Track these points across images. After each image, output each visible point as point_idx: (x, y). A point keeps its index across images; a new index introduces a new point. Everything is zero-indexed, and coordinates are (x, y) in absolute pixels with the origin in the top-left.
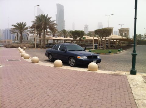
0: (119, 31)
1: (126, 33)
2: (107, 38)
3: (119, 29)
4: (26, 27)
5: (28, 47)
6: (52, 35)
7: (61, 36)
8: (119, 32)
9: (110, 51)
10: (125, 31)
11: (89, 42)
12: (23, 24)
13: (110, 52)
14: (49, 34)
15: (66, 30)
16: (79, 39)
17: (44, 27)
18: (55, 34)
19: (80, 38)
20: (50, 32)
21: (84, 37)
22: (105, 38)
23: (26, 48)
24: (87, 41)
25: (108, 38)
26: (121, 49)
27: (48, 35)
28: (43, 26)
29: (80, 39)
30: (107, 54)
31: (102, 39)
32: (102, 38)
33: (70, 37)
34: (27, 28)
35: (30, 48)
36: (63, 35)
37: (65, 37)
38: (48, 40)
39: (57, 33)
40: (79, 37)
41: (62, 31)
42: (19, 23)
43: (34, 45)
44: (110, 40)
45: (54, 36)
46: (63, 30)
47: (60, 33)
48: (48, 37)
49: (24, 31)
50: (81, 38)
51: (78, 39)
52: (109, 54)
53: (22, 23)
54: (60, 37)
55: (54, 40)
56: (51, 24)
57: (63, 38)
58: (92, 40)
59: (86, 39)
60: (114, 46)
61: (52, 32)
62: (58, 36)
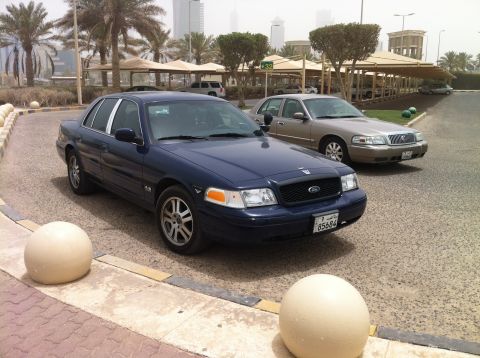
0: (391, 40)
1: (413, 49)
2: (358, 62)
3: (389, 34)
4: (46, 21)
5: (50, 101)
6: (152, 55)
7: (183, 56)
8: (390, 46)
10: (410, 41)
11: (286, 81)
12: (35, 9)
14: (136, 48)
15: (202, 35)
16: (246, 67)
17: (111, 20)
18: (162, 51)
19: (251, 63)
20: (141, 42)
21: (266, 59)
22: (351, 62)
23: (42, 106)
24: (279, 76)
25: (362, 62)
26: (413, 108)
27: (135, 53)
28: (106, 18)
29: (252, 69)
31: (338, 69)
32: (341, 65)
33: (216, 62)
34: (49, 25)
35: (59, 104)
36: (191, 55)
37: (198, 63)
38: (132, 73)
39: (169, 46)
40: (247, 62)
41: (188, 40)
42: (18, 7)
43: (75, 93)
44: (364, 72)
45: (156, 59)
46: (192, 33)
47: (179, 47)
48: (130, 63)
49: (40, 37)
50: (255, 64)
51: (243, 67)
53: (31, 7)
54: (179, 61)
55: (157, 72)
56: (139, 9)
57: (192, 66)
58: (299, 73)
59: (275, 67)
60: (376, 96)
61: (148, 42)
62: (171, 57)
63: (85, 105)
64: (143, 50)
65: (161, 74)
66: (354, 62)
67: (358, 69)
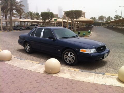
6: (19, 17)
7: (27, 18)
9: (84, 33)
13: (84, 35)
15: (32, 12)
16: (48, 21)
17: (10, 8)
18: (22, 16)
19: (49, 19)
20: (16, 14)
22: (75, 20)
27: (15, 17)
28: (9, 7)
29: (50, 21)
30: (82, 37)
38: (14, 22)
39: (24, 15)
41: (28, 13)
47: (26, 15)
48: (14, 19)
50: (50, 20)
52: (84, 37)
56: (17, 5)
58: (61, 22)
61: (18, 14)
62: (24, 18)
63: (4, 31)
64: (17, 16)
65: (22, 22)
66: (76, 20)
67: (74, 21)
